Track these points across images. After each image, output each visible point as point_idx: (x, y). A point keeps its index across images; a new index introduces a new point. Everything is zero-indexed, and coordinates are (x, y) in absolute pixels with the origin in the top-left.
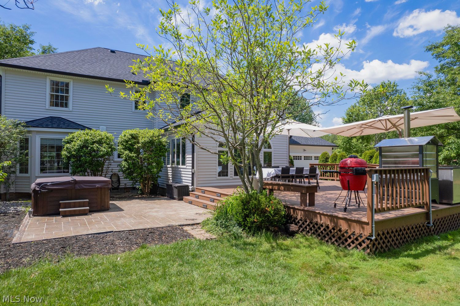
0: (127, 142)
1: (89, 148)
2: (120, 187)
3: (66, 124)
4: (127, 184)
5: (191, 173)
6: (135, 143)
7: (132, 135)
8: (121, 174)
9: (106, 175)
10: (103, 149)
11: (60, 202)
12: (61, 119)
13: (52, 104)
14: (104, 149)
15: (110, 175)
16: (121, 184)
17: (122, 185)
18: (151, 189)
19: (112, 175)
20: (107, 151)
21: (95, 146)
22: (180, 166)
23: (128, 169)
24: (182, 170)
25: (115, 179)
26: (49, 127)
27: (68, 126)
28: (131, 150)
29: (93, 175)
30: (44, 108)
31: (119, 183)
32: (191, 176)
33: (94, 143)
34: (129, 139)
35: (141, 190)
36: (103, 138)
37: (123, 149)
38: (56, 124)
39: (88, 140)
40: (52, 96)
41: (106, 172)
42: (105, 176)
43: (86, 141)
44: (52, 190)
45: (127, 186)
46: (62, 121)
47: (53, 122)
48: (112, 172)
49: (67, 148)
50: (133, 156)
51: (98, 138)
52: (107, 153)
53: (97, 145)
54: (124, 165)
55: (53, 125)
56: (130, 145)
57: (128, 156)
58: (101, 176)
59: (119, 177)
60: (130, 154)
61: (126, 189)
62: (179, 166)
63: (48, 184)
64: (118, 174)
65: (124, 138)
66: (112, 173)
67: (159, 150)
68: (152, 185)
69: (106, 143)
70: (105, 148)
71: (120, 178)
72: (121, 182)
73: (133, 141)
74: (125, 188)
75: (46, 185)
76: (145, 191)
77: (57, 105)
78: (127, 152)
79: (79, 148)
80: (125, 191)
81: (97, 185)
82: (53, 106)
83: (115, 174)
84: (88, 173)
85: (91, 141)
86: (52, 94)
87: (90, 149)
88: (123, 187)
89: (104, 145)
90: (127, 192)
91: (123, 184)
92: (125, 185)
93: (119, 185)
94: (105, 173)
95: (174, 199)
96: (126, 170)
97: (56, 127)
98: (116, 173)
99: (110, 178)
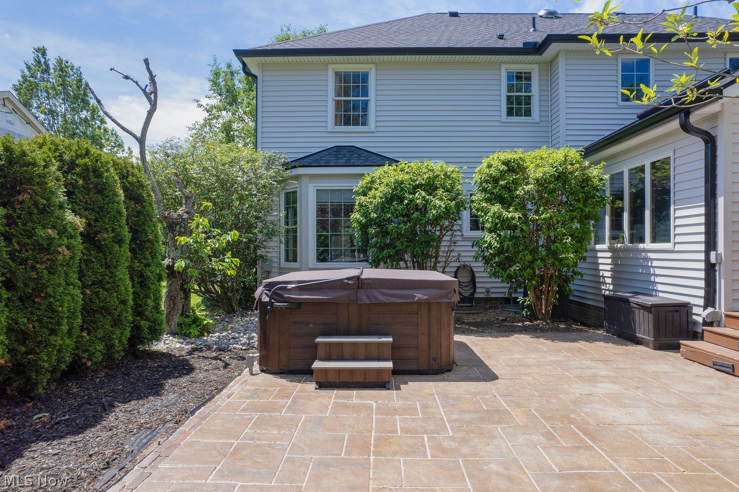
0: (496, 180)
1: (406, 201)
2: (476, 296)
3: (362, 158)
4: (492, 290)
5: (702, 265)
6: (516, 183)
7: (506, 163)
8: (479, 267)
9: (444, 268)
10: (437, 202)
11: (319, 340)
12: (353, 149)
13: (338, 122)
14: (439, 202)
15: (454, 270)
16: (478, 290)
17: (480, 293)
18: (554, 305)
19: (459, 268)
20: (446, 208)
21: (420, 196)
22: (648, 245)
23: (500, 251)
24: (652, 256)
25: (465, 278)
26: (330, 164)
27: (367, 160)
28: (505, 203)
29: (416, 268)
30: (324, 129)
31: (475, 288)
32: (702, 275)
33: (416, 188)
34: (501, 172)
35: (528, 306)
36: (437, 176)
37: (487, 200)
38: (344, 158)
39: (402, 182)
40: (338, 103)
41: (446, 262)
42: (443, 270)
43: (399, 184)
44: (299, 304)
45: (493, 296)
46: (356, 153)
47: (339, 156)
48: (458, 260)
49: (361, 205)
50: (513, 218)
51: (425, 177)
52: (447, 213)
53: (424, 194)
54: (490, 243)
55: (339, 161)
56: (504, 187)
57: (498, 217)
58: (434, 268)
59: (473, 274)
60: (505, 213)
61: (491, 302)
62: (641, 246)
63: (290, 286)
64: (471, 268)
65: (487, 170)
66: (458, 264)
67: (582, 201)
68: (557, 296)
69: (443, 188)
70: (441, 199)
71: (476, 275)
72: (478, 285)
73: (512, 177)
74: (487, 300)
75: (285, 289)
76: (541, 309)
77: (347, 123)
78: (496, 208)
79: (383, 203)
80: (488, 306)
81: (419, 296)
82: (341, 125)
83: (464, 266)
84: (406, 262)
85: (410, 184)
86: (338, 101)
87: (408, 204)
88: (483, 296)
89: (440, 192)
90: (491, 308)
91: (484, 290)
92: (488, 292)
93: (474, 292)
94: (442, 264)
95: (638, 342)
96: (494, 256)
97: (344, 164)
98: (466, 263)
99: (453, 275)
